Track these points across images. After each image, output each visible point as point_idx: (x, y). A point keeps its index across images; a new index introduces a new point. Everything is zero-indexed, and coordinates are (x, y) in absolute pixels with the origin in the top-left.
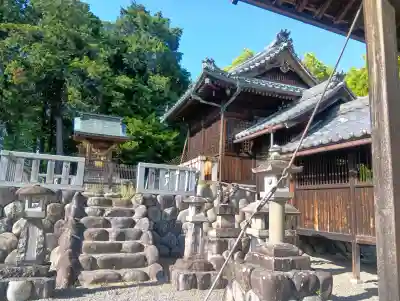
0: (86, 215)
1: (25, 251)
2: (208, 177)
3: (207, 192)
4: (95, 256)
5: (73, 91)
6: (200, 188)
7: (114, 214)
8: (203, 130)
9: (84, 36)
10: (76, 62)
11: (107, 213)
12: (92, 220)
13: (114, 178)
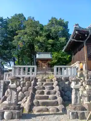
0: (37, 85)
1: (11, 100)
2: (82, 69)
3: (82, 75)
4: (39, 101)
5: (36, 47)
6: (78, 74)
7: (46, 85)
8: (78, 52)
9: (38, 30)
10: (36, 38)
11: (44, 84)
12: (39, 87)
13: (46, 72)
